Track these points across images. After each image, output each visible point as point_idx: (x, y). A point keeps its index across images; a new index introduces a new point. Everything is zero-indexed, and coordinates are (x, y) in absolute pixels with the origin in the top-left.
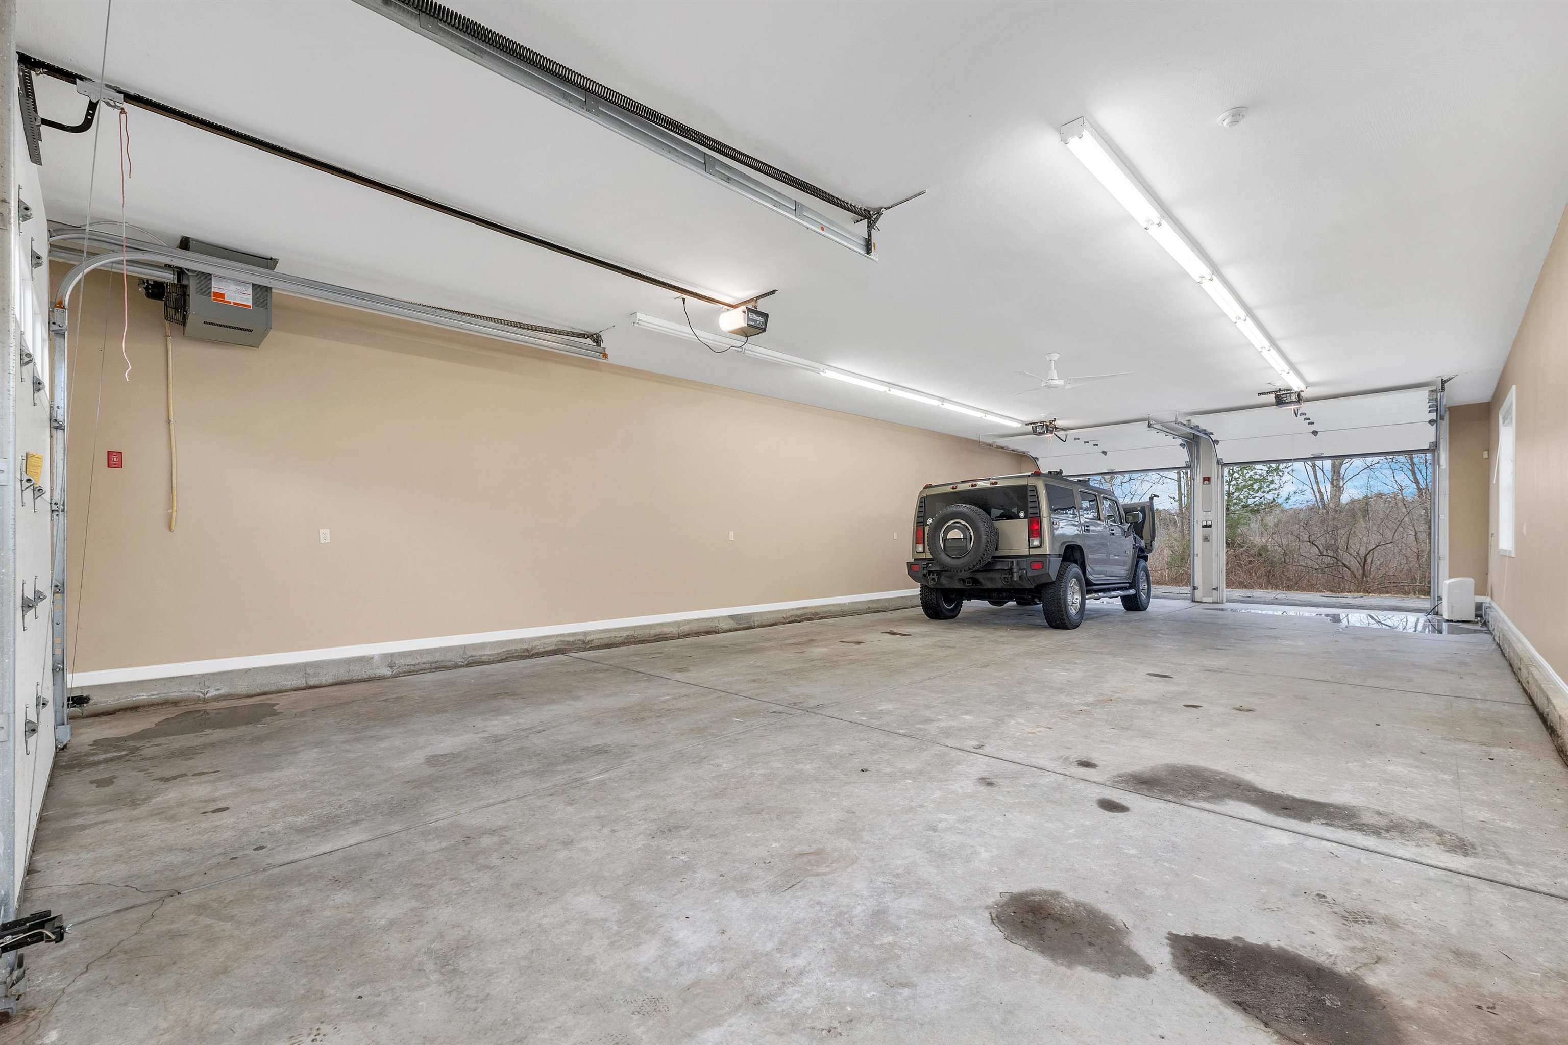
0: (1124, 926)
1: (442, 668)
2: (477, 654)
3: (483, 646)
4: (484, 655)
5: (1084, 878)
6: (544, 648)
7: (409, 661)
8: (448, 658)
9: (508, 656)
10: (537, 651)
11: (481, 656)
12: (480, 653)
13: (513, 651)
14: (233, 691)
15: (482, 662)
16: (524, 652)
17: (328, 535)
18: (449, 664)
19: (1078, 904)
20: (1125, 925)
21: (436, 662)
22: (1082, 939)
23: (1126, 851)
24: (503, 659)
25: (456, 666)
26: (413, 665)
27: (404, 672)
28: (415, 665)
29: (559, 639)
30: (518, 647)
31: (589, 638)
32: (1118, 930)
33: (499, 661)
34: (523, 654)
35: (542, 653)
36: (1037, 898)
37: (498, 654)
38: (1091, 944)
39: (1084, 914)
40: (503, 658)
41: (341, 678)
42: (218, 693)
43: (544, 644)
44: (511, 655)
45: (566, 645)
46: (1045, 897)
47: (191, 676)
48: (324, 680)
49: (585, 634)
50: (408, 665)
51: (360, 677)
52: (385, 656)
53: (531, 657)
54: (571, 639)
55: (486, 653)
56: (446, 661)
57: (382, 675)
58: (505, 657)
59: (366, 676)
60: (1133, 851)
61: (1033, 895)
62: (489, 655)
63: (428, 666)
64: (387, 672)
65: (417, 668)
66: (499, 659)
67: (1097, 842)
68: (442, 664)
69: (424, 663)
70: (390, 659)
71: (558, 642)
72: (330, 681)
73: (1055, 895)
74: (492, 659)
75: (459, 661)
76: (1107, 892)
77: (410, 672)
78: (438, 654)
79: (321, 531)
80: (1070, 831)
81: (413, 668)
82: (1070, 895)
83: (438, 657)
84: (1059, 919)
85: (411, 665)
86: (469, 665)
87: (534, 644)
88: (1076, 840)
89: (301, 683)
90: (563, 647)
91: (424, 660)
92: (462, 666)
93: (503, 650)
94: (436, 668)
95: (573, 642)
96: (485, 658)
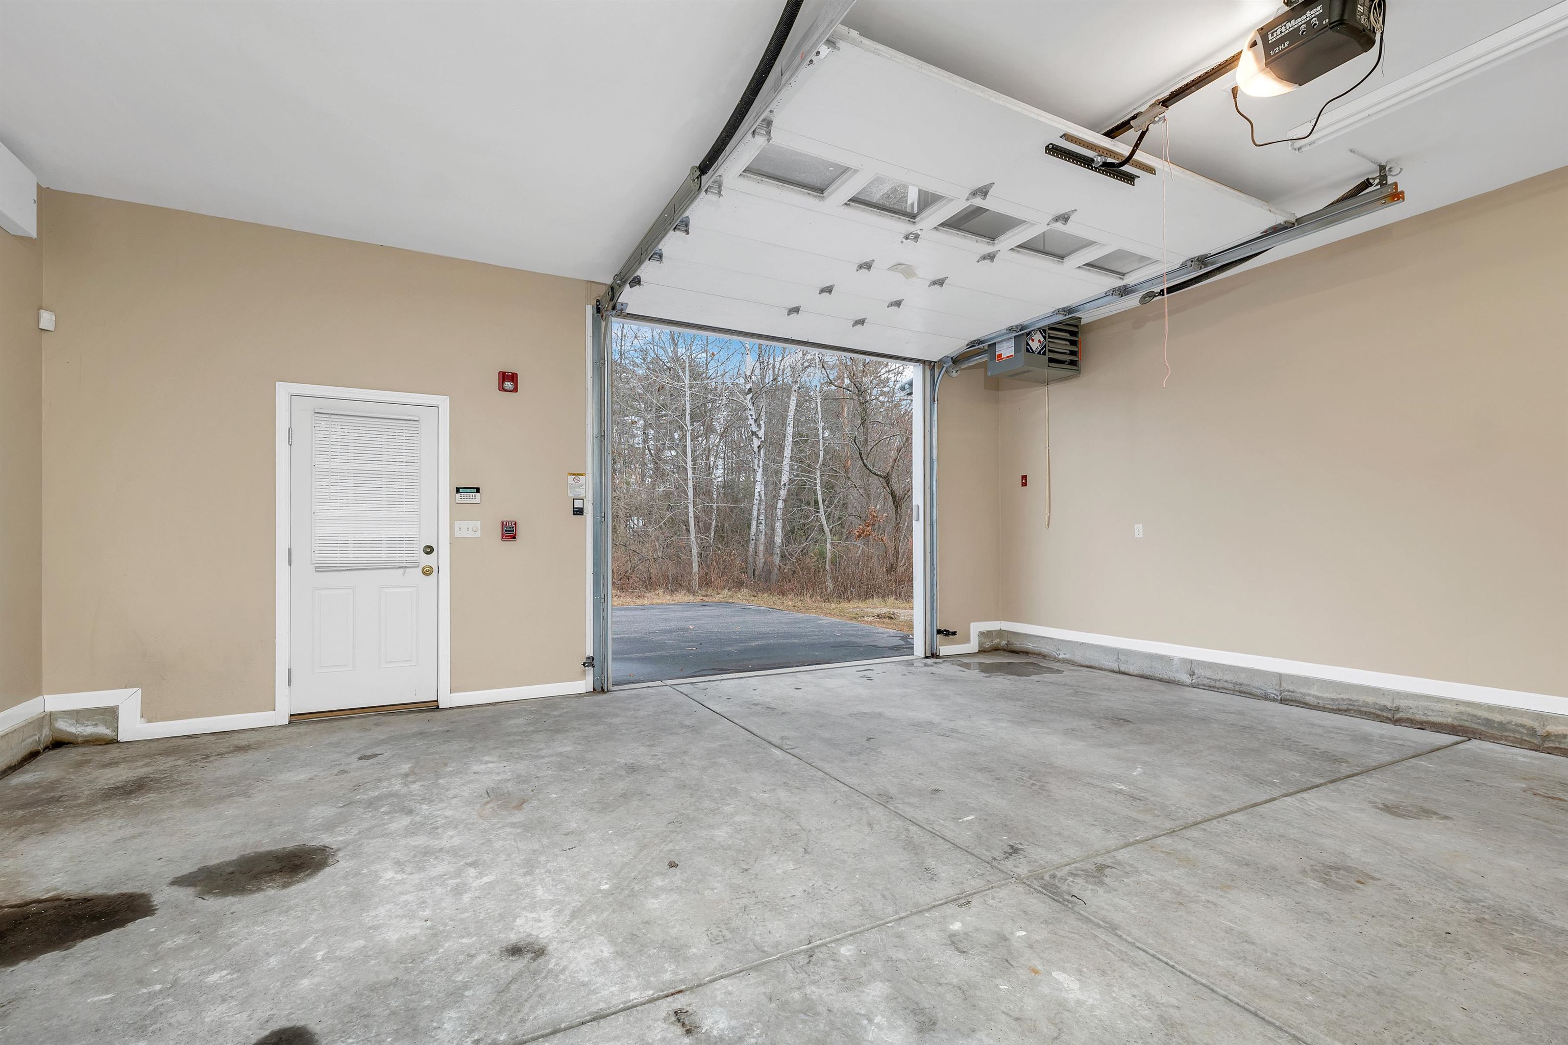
0: (204, 897)
1: (1248, 693)
2: (1298, 690)
3: (1308, 681)
4: (1309, 695)
5: (266, 911)
6: (1425, 714)
7: (1208, 673)
8: (1257, 684)
9: (1350, 707)
10: (1409, 716)
11: (1304, 694)
12: (1304, 690)
13: (1360, 703)
14: (1072, 658)
15: (1305, 704)
16: (1381, 710)
17: (1141, 531)
18: (1258, 692)
19: (259, 889)
20: (203, 899)
21: (1241, 684)
22: (241, 873)
23: (224, 973)
24: (1341, 710)
25: (1266, 698)
26: (1213, 680)
27: (1204, 685)
28: (1215, 680)
29: (1461, 708)
30: (1370, 699)
31: (1552, 728)
32: (209, 892)
33: (1333, 709)
34: (1379, 712)
35: (1422, 723)
36: (302, 875)
37: (1333, 700)
38: (232, 873)
39: (249, 887)
40: (1340, 707)
41: (1145, 672)
42: (1065, 656)
43: (1427, 708)
44: (1355, 708)
45: (1483, 725)
46: (295, 879)
47: (1052, 639)
48: (1132, 669)
49: (1542, 717)
50: (1208, 678)
51: (1161, 676)
52: (1184, 661)
53: (1397, 722)
54: (1497, 717)
55: (1313, 693)
56: (1254, 687)
57: (1181, 681)
58: (1345, 707)
59: (1166, 677)
60: (214, 978)
61: (308, 875)
62: (1318, 698)
63: (1231, 686)
64: (1186, 679)
65: (1218, 684)
66: (1335, 707)
67: (273, 961)
68: (1248, 689)
69: (1226, 681)
70: (1191, 666)
71: (1461, 713)
72: (1136, 672)
73: (285, 886)
74: (1321, 703)
75: (1272, 691)
76: (232, 913)
77: (1210, 687)
78: (1243, 675)
79: (1136, 526)
80: (321, 953)
81: (1213, 683)
82: (271, 892)
83: (1243, 678)
84: (270, 873)
85: (1210, 679)
86: (1283, 701)
87: (1403, 703)
88: (303, 946)
89: (1115, 666)
90: (1476, 726)
91: (1226, 678)
92: (1274, 700)
93: (1341, 696)
94: (1240, 692)
95: (1500, 723)
96: (1308, 699)
